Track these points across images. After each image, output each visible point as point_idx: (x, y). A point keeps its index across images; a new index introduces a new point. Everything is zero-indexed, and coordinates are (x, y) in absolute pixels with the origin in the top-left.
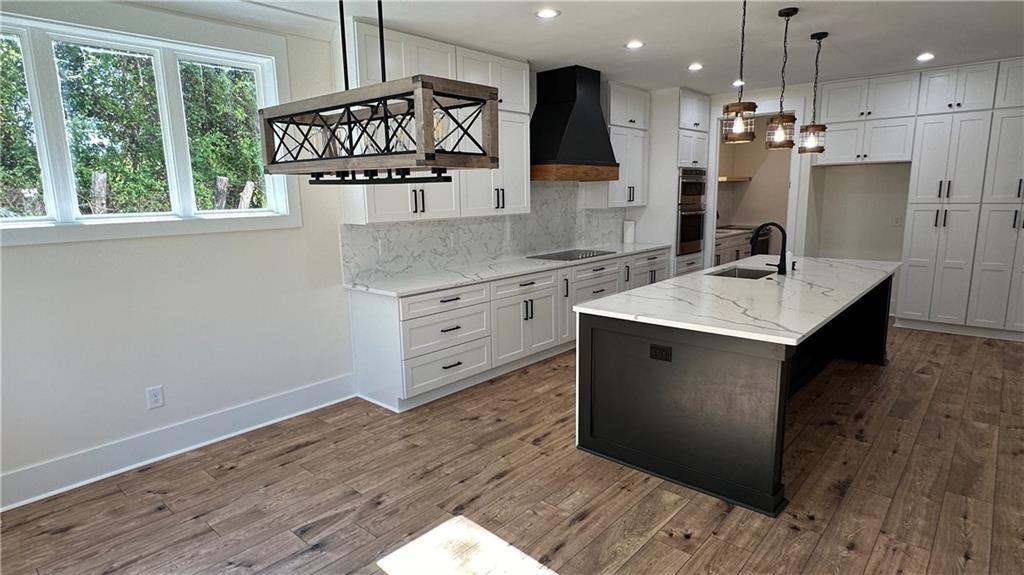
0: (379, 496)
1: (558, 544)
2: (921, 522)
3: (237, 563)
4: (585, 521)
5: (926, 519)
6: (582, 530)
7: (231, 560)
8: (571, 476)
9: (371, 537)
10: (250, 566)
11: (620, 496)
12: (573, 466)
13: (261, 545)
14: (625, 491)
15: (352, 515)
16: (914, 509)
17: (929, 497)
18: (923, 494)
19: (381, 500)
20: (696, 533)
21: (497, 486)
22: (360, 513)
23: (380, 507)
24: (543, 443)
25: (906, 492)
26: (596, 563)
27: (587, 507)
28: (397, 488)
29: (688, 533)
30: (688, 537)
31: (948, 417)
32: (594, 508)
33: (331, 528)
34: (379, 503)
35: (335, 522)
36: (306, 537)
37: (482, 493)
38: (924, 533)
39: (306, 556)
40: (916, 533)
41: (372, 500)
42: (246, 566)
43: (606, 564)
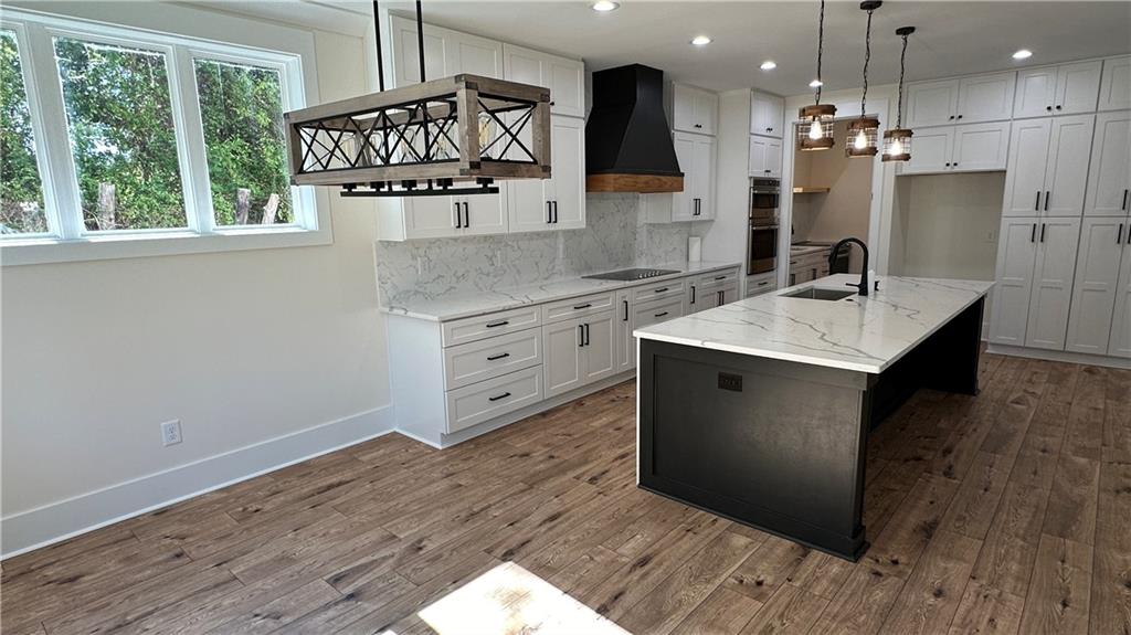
0: (420, 541)
1: (617, 593)
2: (1015, 567)
3: (265, 615)
4: (647, 568)
5: (1020, 563)
6: (643, 577)
7: (258, 611)
8: (631, 517)
9: (412, 586)
10: (278, 618)
11: (685, 539)
12: (633, 507)
13: (292, 594)
14: (690, 534)
15: (391, 561)
16: (1007, 552)
17: (1024, 539)
18: (1017, 536)
19: (423, 543)
20: (769, 580)
21: (550, 529)
22: (400, 559)
23: (421, 553)
24: (600, 482)
25: (998, 533)
26: (660, 613)
27: (649, 551)
28: (439, 532)
29: (760, 579)
30: (760, 584)
31: (1044, 451)
32: (656, 553)
33: (368, 576)
34: (420, 549)
35: (372, 570)
36: (340, 586)
37: (533, 538)
38: (1018, 579)
39: (341, 606)
40: (1010, 579)
41: (413, 545)
42: (274, 618)
43: (669, 614)
